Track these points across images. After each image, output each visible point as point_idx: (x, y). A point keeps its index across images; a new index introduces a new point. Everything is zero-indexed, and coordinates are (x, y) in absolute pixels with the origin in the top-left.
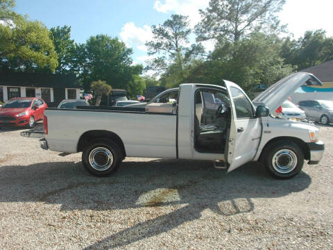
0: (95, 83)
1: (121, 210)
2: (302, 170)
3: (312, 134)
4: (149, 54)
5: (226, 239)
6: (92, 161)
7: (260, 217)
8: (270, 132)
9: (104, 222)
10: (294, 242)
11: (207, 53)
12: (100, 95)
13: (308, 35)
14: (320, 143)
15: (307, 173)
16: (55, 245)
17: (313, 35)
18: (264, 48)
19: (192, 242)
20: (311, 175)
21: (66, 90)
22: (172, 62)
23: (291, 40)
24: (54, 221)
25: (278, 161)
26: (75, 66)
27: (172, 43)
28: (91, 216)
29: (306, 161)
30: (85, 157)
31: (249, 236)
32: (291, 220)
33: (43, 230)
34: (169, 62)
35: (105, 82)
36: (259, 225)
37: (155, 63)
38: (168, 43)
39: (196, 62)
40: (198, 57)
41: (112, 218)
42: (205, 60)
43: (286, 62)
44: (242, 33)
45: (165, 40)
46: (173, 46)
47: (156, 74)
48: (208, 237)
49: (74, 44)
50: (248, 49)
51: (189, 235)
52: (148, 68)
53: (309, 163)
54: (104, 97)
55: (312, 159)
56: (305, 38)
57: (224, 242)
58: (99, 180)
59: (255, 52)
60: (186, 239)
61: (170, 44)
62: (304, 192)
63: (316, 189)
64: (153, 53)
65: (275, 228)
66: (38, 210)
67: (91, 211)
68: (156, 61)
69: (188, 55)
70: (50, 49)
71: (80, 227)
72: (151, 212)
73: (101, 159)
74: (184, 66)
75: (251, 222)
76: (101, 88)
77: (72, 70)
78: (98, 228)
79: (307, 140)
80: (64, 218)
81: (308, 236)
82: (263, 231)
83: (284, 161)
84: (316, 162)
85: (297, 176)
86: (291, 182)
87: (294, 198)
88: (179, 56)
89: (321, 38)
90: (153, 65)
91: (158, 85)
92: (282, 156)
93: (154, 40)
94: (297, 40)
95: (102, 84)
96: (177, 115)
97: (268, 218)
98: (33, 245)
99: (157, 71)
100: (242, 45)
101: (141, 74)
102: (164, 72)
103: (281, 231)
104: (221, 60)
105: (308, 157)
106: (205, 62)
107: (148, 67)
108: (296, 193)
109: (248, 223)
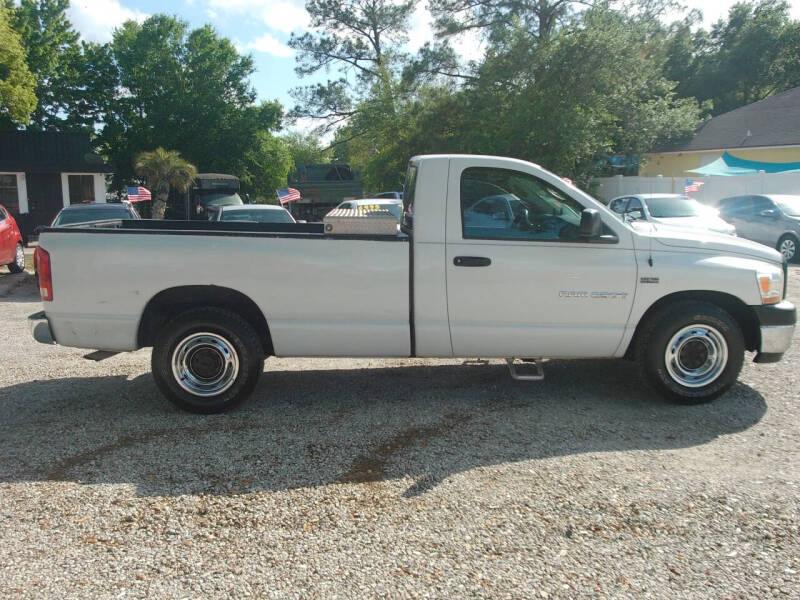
0: (148, 156)
1: (279, 494)
2: (740, 379)
3: (766, 282)
4: (301, 71)
5: (564, 552)
6: (180, 371)
7: (641, 495)
8: (655, 280)
9: (237, 525)
10: (733, 554)
11: (464, 70)
12: (164, 190)
13: (738, 16)
14: (784, 305)
15: (752, 385)
16: (119, 586)
17: (752, 14)
18: (624, 53)
19: (477, 563)
20: (762, 390)
21: (65, 177)
22: (367, 95)
23: (694, 30)
24: (103, 529)
25: (681, 357)
26: (84, 109)
27: (365, 40)
28: (202, 513)
29: (749, 356)
30: (160, 362)
31: (620, 543)
32: (723, 501)
33: (77, 553)
34: (357, 93)
35: (175, 154)
36: (642, 516)
37: (317, 99)
38: (354, 41)
39: (433, 93)
40: (440, 80)
41: (259, 516)
42: (459, 89)
43: (681, 93)
44: (562, 11)
45: (346, 33)
46: (367, 48)
47: (322, 131)
48: (516, 550)
49: (79, 42)
50: (579, 55)
51: (468, 546)
52: (297, 113)
53: (756, 360)
54: (175, 196)
55: (765, 348)
56: (732, 24)
57: (558, 558)
58: (202, 421)
59: (596, 65)
60: (461, 557)
61: (360, 45)
62: (748, 432)
63: (778, 424)
64: (312, 69)
65: (683, 521)
66: (52, 503)
67: (197, 499)
68: (321, 92)
69: (410, 74)
70: (13, 58)
71: (176, 541)
72: (358, 496)
73: (206, 363)
74: (399, 105)
75: (620, 510)
76: (166, 171)
77: (74, 119)
78: (225, 539)
79: (751, 298)
80: (129, 520)
81: (767, 538)
82: (653, 531)
83: (695, 355)
84: (774, 357)
85: (727, 394)
86: (710, 409)
87: (726, 447)
88: (385, 77)
89: (775, 23)
90: (312, 103)
91: (327, 160)
92: (689, 344)
93: (312, 31)
94: (709, 29)
95: (168, 161)
96: (410, 240)
97: (662, 498)
98: (58, 590)
99: (324, 122)
100: (562, 44)
101: (279, 128)
102: (343, 123)
103: (697, 528)
104: (503, 88)
105: (754, 342)
106: (459, 95)
107: (297, 108)
108: (727, 436)
109: (615, 513)
